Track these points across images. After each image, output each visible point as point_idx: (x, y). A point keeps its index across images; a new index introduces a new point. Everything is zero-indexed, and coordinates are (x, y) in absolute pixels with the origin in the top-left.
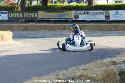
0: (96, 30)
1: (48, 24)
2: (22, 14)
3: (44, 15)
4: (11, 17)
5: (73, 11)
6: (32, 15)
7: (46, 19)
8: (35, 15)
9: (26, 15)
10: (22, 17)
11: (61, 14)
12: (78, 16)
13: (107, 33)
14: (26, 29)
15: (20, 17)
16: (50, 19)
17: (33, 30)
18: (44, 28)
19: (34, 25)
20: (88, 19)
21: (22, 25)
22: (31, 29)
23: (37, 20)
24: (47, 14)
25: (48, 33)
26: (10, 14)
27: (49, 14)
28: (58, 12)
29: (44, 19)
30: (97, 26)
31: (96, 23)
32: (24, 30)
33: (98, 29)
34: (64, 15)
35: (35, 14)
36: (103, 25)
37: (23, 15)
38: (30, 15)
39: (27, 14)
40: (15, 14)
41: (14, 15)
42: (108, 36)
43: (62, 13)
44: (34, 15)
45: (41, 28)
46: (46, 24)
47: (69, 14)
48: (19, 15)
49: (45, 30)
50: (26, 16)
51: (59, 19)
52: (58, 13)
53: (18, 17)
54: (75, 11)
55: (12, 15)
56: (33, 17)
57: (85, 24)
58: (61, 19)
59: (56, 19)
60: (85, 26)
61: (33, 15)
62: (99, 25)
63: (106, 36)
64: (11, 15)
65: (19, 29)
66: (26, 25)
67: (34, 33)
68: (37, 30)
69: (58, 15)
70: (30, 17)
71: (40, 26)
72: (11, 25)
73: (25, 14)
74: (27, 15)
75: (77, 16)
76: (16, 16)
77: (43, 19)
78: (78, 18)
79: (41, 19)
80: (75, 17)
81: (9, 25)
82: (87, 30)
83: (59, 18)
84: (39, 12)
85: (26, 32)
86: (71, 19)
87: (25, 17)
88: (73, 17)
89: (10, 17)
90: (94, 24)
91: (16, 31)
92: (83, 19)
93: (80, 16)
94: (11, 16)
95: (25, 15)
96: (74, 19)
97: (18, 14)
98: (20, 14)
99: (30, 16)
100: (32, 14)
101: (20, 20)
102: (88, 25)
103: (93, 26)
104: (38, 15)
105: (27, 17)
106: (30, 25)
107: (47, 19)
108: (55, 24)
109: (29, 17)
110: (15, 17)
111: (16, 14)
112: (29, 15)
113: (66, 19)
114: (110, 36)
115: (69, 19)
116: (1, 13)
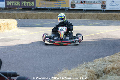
0: (96, 19)
1: (48, 13)
2: (19, 2)
4: (9, 5)
9: (24, 3)
10: (20, 5)
13: (108, 22)
14: (26, 17)
15: (18, 5)
16: (47, 8)
17: (33, 19)
18: (45, 17)
19: (35, 13)
20: (85, 8)
21: (23, 14)
22: (32, 17)
25: (49, 21)
26: (7, 2)
30: (97, 15)
31: (95, 12)
32: (24, 18)
33: (98, 18)
34: (60, 3)
35: (33, 2)
36: (103, 14)
38: (28, 3)
41: (12, 4)
42: (110, 25)
43: (58, 1)
45: (42, 17)
46: (46, 13)
49: (46, 18)
51: (57, 8)
54: (72, 0)
55: (10, 3)
56: (30, 5)
57: (85, 13)
59: (53, 8)
60: (85, 15)
62: (99, 14)
63: (108, 25)
65: (19, 17)
66: (27, 13)
67: (34, 21)
68: (38, 18)
69: (55, 4)
70: (28, 5)
71: (41, 14)
72: (12, 13)
73: (22, 2)
76: (14, 4)
77: (40, 8)
79: (38, 8)
80: (72, 6)
81: (10, 13)
82: (88, 19)
85: (26, 20)
86: (68, 8)
87: (22, 5)
89: (7, 5)
90: (94, 13)
91: (17, 19)
92: (80, 8)
93: (76, 5)
97: (15, 2)
100: (30, 2)
101: (17, 8)
102: (89, 14)
103: (93, 15)
105: (24, 5)
106: (30, 13)
107: (44, 8)
108: (55, 13)
109: (26, 5)
113: (63, 8)
114: (112, 25)
115: (66, 8)
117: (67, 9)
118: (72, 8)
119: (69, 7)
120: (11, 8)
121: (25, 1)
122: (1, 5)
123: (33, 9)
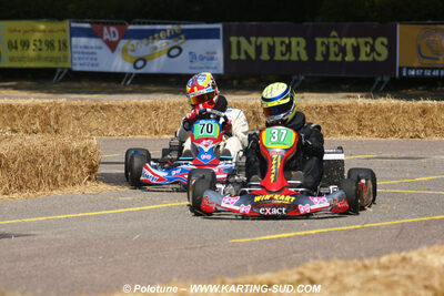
2: (303, 42)
4: (243, 57)
6: (356, 50)
7: (435, 73)
8: (379, 47)
9: (328, 48)
10: (304, 57)
15: (294, 57)
23: (386, 79)
26: (233, 40)
35: (380, 40)
37: (311, 49)
38: (349, 48)
39: (332, 41)
40: (265, 41)
41: (258, 49)
44: (373, 49)
48: (290, 48)
50: (326, 55)
53: (278, 57)
55: (246, 47)
56: (363, 57)
61: (364, 50)
64: (239, 43)
70: (350, 58)
73: (319, 41)
74: (333, 49)
76: (272, 50)
77: (419, 73)
79: (412, 73)
84: (401, 29)
87: (319, 58)
89: (234, 56)
94: (239, 53)
95: (320, 49)
97: (278, 40)
98: (294, 40)
99: (345, 55)
100: (362, 41)
105: (332, 58)
109: (339, 58)
110: (265, 56)
111: (269, 40)
112: (343, 50)
116: (183, 31)
121: (334, 33)
122: (202, 58)
123: (381, 83)
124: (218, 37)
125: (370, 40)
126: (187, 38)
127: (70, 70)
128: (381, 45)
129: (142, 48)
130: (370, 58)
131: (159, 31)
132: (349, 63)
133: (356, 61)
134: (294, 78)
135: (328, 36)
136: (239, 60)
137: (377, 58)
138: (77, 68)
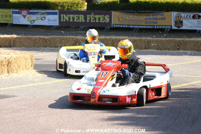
2: (83, 16)
3: (122, 18)
4: (65, 21)
5: (173, 12)
6: (99, 19)
7: (124, 26)
9: (90, 18)
10: (83, 21)
11: (151, 17)
12: (181, 22)
15: (80, 21)
16: (132, 27)
23: (109, 28)
24: (127, 18)
26: (62, 15)
27: (131, 16)
28: (147, 14)
29: (121, 26)
34: (156, 19)
37: (85, 18)
38: (97, 18)
39: (92, 16)
40: (71, 16)
41: (69, 18)
43: (153, 15)
44: (104, 19)
47: (165, 18)
48: (79, 18)
50: (90, 20)
51: (148, 27)
52: (146, 16)
53: (75, 21)
54: (177, 13)
55: (66, 18)
56: (101, 21)
58: (151, 26)
59: (142, 27)
61: (101, 19)
64: (63, 17)
69: (146, 19)
70: (97, 21)
73: (88, 16)
74: (92, 19)
75: (179, 23)
76: (73, 18)
77: (119, 26)
78: (182, 25)
79: (116, 26)
80: (176, 23)
83: (147, 24)
84: (113, 13)
86: (169, 27)
87: (88, 21)
88: (173, 24)
89: (62, 20)
92: (191, 27)
93: (184, 22)
95: (88, 19)
96: (174, 28)
97: (75, 16)
98: (80, 16)
100: (101, 16)
104: (110, 18)
105: (92, 21)
107: (126, 26)
109: (94, 21)
110: (71, 20)
111: (73, 16)
112: (95, 19)
115: (166, 27)
116: (46, 12)
117: (168, 30)
118: (176, 28)
119: (171, 26)
120: (69, 27)
121: (92, 14)
122: (52, 21)
123: (107, 29)
124: (57, 14)
125: (103, 16)
126: (47, 14)
127: (12, 24)
128: (107, 17)
129: (34, 17)
130: (103, 22)
131: (39, 12)
132: (97, 23)
133: (99, 22)
134: (80, 27)
135: (90, 15)
136: (63, 22)
137: (106, 22)
138: (14, 23)
